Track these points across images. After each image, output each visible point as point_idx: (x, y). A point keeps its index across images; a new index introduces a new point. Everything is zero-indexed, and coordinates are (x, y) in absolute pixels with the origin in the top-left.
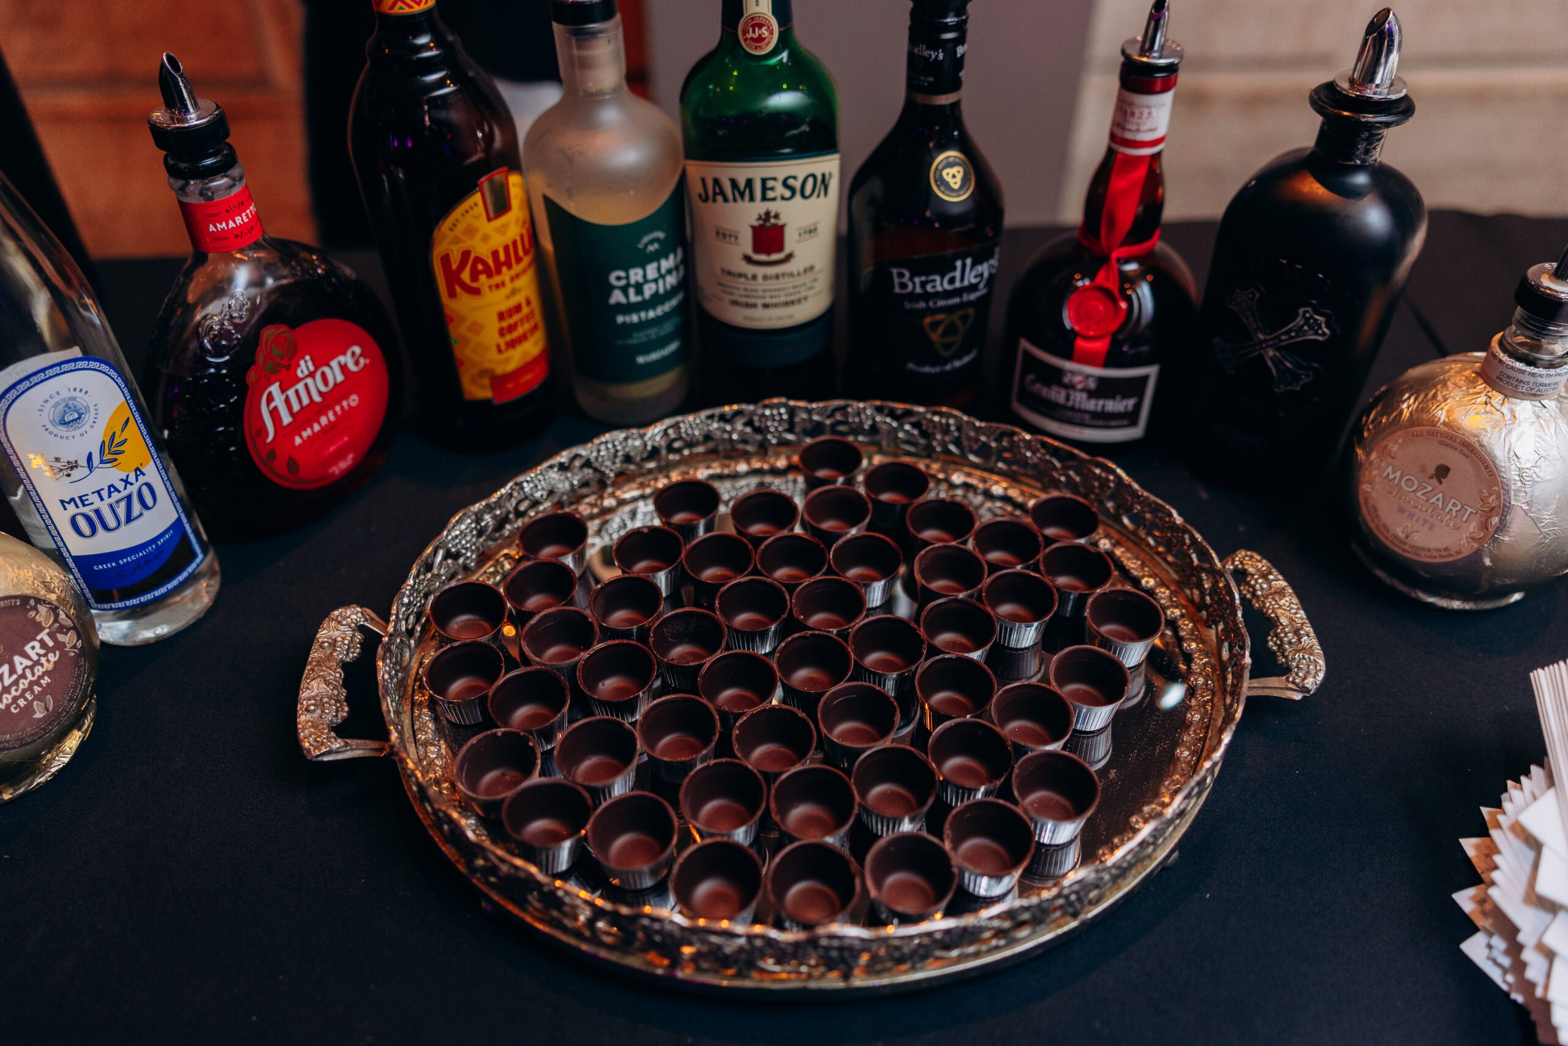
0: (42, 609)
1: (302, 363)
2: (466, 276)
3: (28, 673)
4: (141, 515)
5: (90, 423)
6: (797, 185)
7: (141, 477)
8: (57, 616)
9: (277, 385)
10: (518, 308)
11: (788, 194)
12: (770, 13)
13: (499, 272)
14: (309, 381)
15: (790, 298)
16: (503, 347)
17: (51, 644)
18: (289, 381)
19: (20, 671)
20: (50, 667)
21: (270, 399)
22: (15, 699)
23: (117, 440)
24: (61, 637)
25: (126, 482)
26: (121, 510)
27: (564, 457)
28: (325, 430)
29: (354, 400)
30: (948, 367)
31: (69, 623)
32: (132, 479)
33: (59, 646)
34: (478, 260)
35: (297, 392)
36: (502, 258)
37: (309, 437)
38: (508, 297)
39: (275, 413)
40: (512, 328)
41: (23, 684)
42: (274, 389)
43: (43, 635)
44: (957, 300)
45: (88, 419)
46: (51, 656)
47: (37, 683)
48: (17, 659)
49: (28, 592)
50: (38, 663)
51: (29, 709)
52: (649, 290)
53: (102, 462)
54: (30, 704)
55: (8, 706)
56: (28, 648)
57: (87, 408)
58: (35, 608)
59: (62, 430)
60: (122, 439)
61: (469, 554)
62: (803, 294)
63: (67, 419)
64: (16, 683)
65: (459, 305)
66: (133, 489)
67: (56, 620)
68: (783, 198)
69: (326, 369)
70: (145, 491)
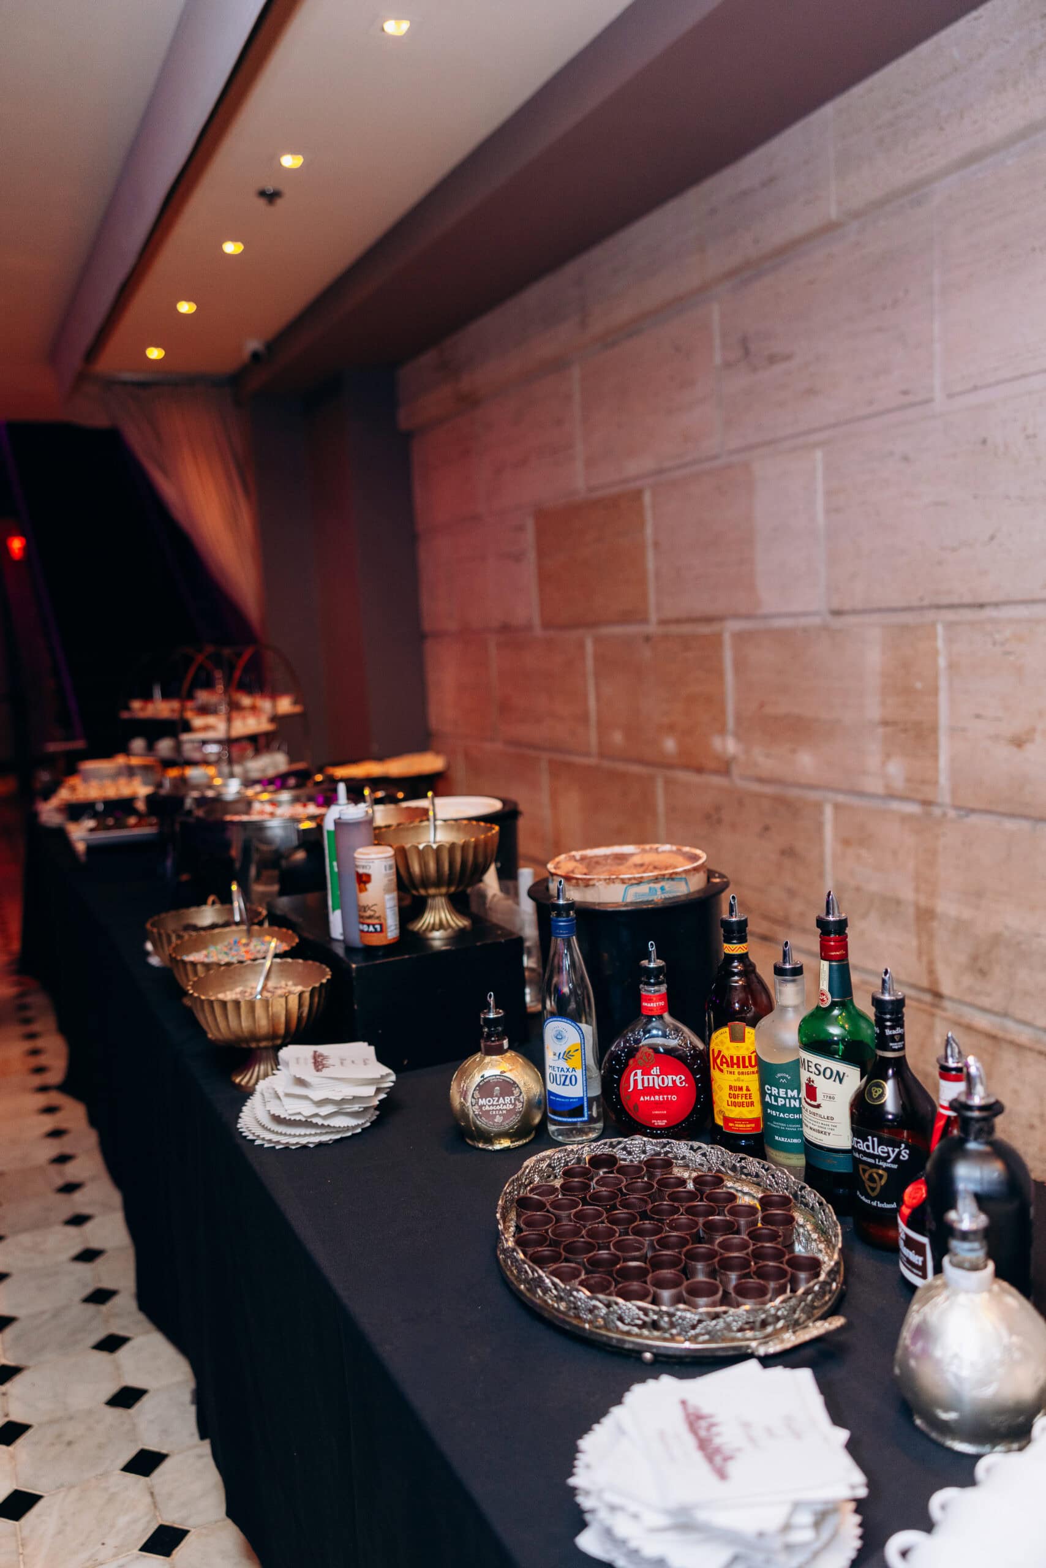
0: (517, 1090)
1: (655, 1068)
2: (719, 1061)
3: (502, 1105)
4: (568, 1085)
5: (564, 1042)
6: (822, 1070)
7: (574, 1072)
8: (520, 1095)
9: (641, 1071)
10: (741, 1089)
11: (817, 1072)
12: (827, 990)
13: (732, 1067)
14: (656, 1077)
15: (821, 1129)
16: (730, 1103)
17: (513, 1102)
18: (646, 1072)
19: (500, 1102)
20: (508, 1108)
21: (636, 1075)
22: (493, 1110)
23: (570, 1053)
24: (517, 1102)
25: (568, 1070)
26: (563, 1078)
27: (696, 1144)
28: (656, 1102)
29: (674, 1098)
30: (874, 1204)
31: (522, 1101)
32: (570, 1070)
33: (515, 1105)
34: (723, 1056)
35: (648, 1079)
36: (735, 1061)
37: (647, 1100)
38: (735, 1080)
39: (636, 1081)
40: (735, 1096)
41: (498, 1107)
42: (639, 1072)
43: (513, 1098)
44: (872, 1161)
45: (564, 1041)
46: (511, 1105)
47: (502, 1110)
48: (501, 1098)
49: (517, 1082)
50: (506, 1104)
51: (494, 1116)
52: (781, 1102)
53: (563, 1058)
54: (496, 1115)
55: (490, 1110)
56: (506, 1098)
57: (565, 1036)
58: (516, 1088)
59: (555, 1039)
60: (573, 1054)
61: (635, 1156)
62: (827, 1130)
63: (558, 1037)
64: (497, 1105)
65: (715, 1073)
66: (569, 1074)
67: (519, 1096)
68: (815, 1074)
69: (665, 1077)
70: (573, 1078)
